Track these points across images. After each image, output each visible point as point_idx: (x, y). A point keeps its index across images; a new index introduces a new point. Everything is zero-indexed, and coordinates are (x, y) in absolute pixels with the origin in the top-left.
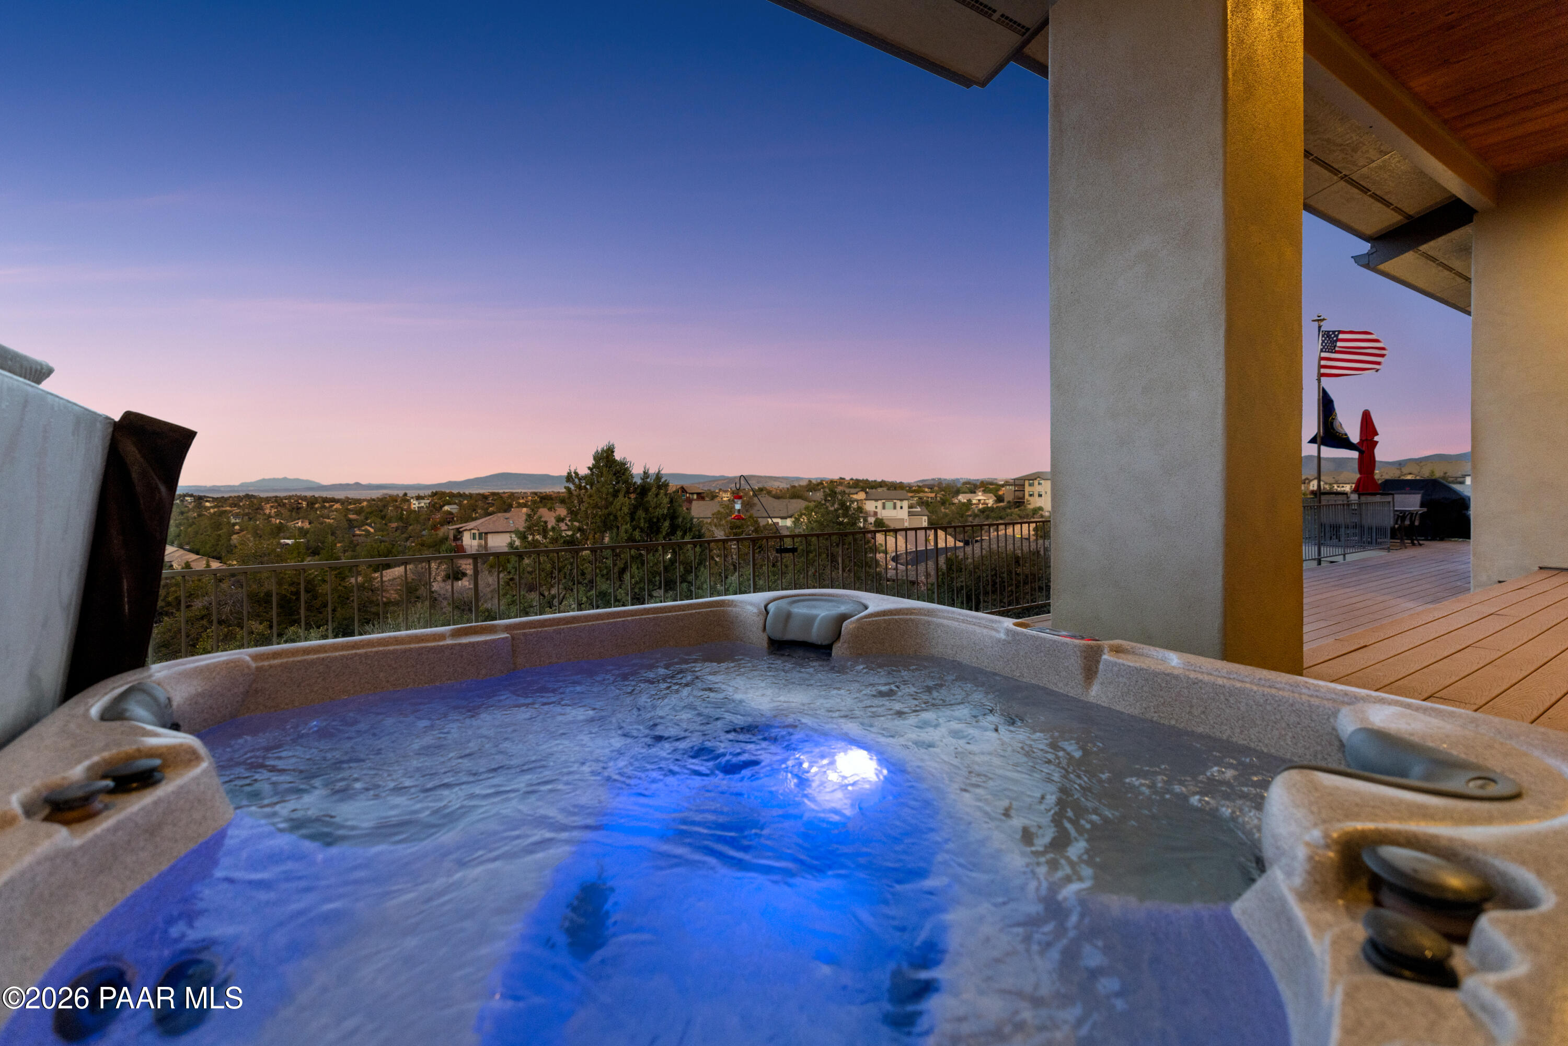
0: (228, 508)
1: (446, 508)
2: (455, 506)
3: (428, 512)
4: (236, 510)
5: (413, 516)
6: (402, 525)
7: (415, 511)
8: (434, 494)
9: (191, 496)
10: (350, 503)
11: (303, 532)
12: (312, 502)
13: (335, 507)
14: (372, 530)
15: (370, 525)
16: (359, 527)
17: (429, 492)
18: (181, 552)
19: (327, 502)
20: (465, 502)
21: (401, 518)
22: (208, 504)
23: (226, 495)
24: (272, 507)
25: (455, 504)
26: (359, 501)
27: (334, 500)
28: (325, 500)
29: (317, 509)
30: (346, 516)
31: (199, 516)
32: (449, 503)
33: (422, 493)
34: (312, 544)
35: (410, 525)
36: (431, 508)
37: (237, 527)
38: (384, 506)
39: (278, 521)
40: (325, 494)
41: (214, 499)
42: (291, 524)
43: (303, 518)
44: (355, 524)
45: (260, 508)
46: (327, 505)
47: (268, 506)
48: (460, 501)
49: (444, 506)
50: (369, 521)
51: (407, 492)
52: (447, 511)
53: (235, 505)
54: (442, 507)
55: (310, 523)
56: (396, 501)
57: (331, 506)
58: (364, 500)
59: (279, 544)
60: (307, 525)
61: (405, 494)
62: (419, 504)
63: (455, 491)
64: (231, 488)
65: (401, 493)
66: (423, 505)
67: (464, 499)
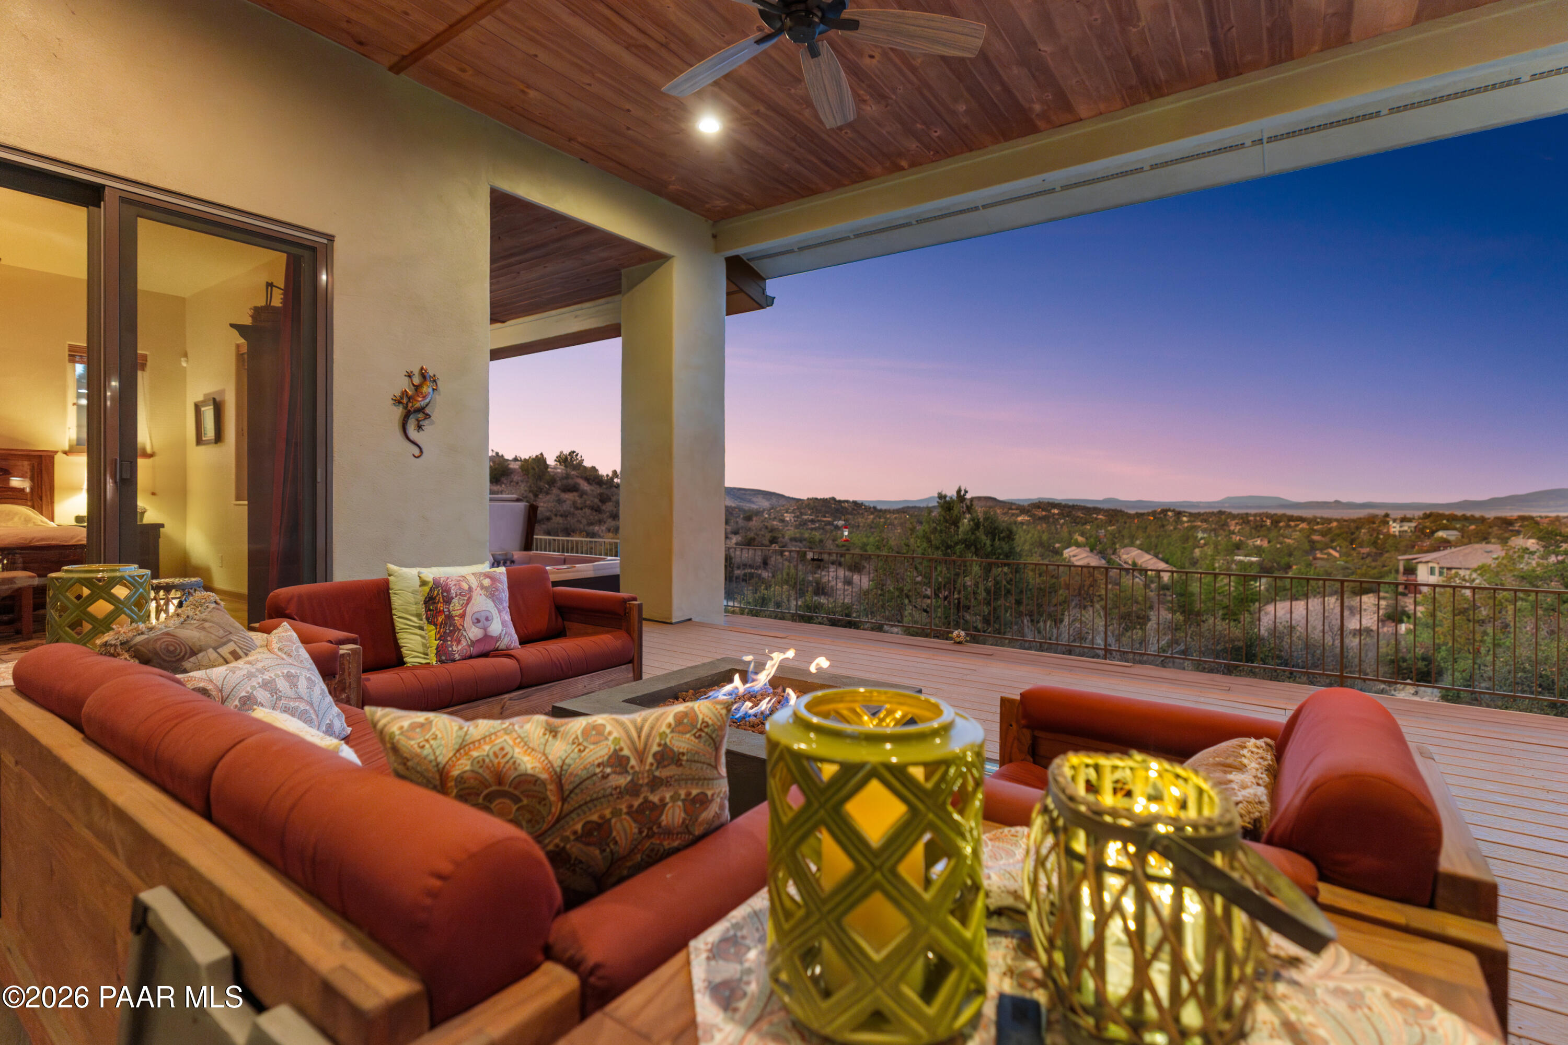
0: (1199, 523)
1: (1441, 534)
2: (1455, 533)
3: (1413, 538)
4: (1205, 525)
5: (1390, 541)
6: (1374, 550)
7: (1395, 536)
8: (1427, 516)
9: (1173, 511)
10: (1318, 523)
11: (1259, 551)
12: (1276, 520)
13: (1301, 526)
14: (1336, 554)
15: (1335, 549)
16: (1321, 550)
17: (1420, 513)
18: (1155, 560)
19: (1293, 521)
20: (1473, 527)
21: (1375, 544)
22: (1185, 519)
23: (1202, 511)
24: (1237, 523)
25: (1455, 529)
26: (1330, 521)
27: (1302, 519)
28: (1291, 518)
29: (1281, 528)
30: (1308, 536)
31: (1175, 529)
32: (1445, 528)
33: (1409, 514)
34: (1267, 564)
35: (1387, 552)
36: (1417, 533)
37: (1202, 542)
38: (1358, 529)
39: (1238, 538)
40: (1289, 512)
41: (1191, 515)
42: (1250, 542)
43: (1262, 537)
44: (1319, 546)
45: (1225, 525)
46: (1292, 524)
47: (1234, 522)
48: (1464, 526)
49: (1437, 530)
50: (1334, 544)
51: (1389, 512)
52: (1442, 538)
53: (1205, 521)
54: (1433, 532)
55: (1269, 542)
56: (1374, 523)
57: (1297, 526)
58: (1336, 520)
59: (1234, 561)
60: (1265, 544)
61: (1387, 515)
62: (1401, 527)
63: (1459, 513)
64: (1209, 504)
65: (1381, 512)
66: (1406, 528)
67: (1471, 524)
